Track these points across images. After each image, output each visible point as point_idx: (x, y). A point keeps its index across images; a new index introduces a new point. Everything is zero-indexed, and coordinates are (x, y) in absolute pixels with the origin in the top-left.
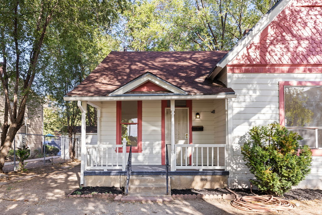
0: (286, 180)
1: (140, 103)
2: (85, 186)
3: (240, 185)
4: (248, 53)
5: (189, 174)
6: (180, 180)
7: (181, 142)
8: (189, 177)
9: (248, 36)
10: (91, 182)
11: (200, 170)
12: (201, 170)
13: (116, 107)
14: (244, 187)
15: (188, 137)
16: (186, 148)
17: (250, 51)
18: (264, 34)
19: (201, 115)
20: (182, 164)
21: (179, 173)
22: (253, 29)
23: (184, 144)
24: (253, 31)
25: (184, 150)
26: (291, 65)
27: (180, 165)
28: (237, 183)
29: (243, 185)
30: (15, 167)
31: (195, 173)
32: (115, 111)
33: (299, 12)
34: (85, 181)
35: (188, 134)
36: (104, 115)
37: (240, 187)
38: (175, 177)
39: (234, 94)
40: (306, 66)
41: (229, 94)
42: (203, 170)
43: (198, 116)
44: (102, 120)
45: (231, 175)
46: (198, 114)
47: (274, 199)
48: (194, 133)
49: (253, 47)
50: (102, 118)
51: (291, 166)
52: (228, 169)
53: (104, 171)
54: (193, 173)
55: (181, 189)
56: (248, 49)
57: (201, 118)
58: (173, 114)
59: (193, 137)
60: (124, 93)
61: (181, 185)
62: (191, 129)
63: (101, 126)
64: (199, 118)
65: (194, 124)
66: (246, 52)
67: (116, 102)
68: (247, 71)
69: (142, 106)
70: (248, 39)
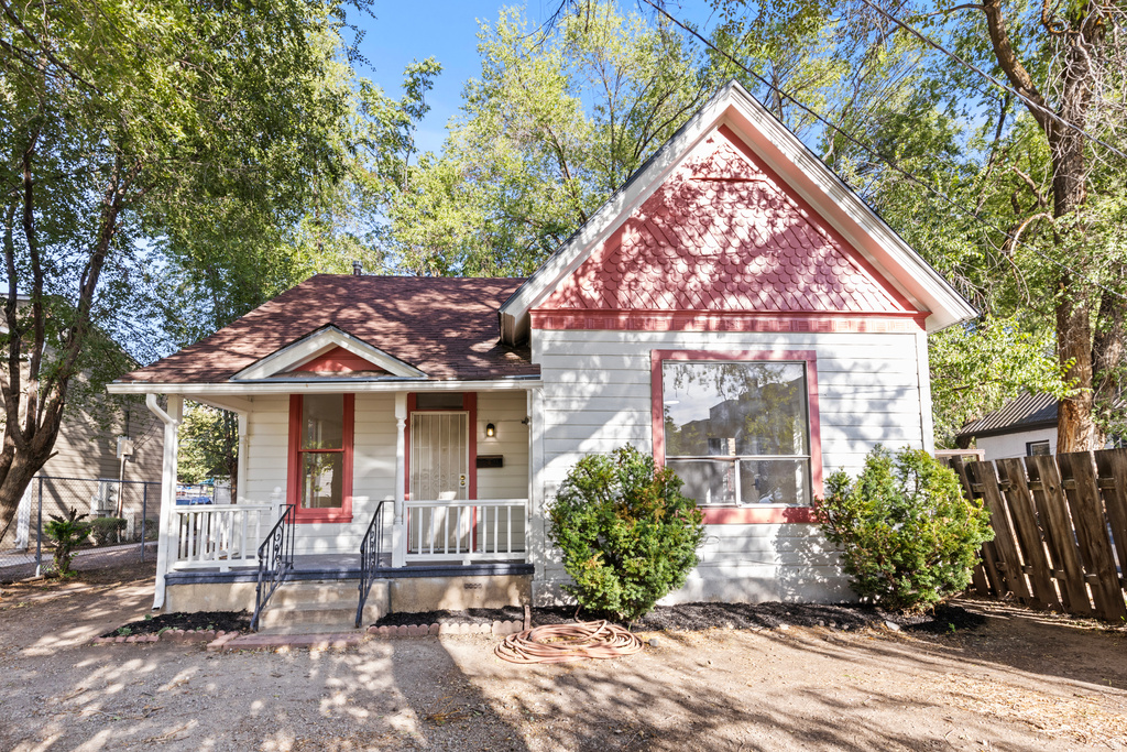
0: (633, 582)
1: (349, 399)
2: (169, 611)
3: (560, 599)
4: (578, 286)
5: (437, 573)
6: (414, 589)
7: (448, 496)
8: (437, 581)
9: (572, 246)
10: (187, 600)
11: (464, 564)
12: (467, 563)
13: (288, 410)
14: (568, 603)
15: (467, 481)
16: (459, 509)
17: (581, 280)
18: (614, 244)
19: (499, 429)
20: (446, 549)
21: (412, 571)
22: (583, 230)
23: (455, 499)
24: (583, 236)
25: (454, 514)
26: (676, 313)
27: (443, 552)
28: (551, 592)
29: (566, 597)
30: (39, 567)
31: (452, 570)
32: (287, 420)
33: (696, 193)
34: (169, 600)
35: (467, 476)
36: (257, 429)
37: (559, 603)
38: (401, 584)
39: (539, 378)
40: (708, 316)
41: (527, 378)
42: (473, 562)
43: (490, 432)
44: (253, 441)
45: (538, 574)
46: (490, 426)
47: (607, 630)
48: (481, 472)
49: (592, 274)
50: (251, 437)
51: (645, 550)
52: (532, 558)
53: (221, 571)
54: (447, 570)
55: (417, 611)
56: (576, 278)
57: (498, 435)
58: (401, 426)
59: (480, 482)
60: (272, 376)
61: (416, 601)
62: (474, 464)
63: (247, 458)
64: (493, 436)
65: (481, 451)
66: (572, 283)
67: (288, 398)
68: (579, 326)
69: (356, 408)
70: (572, 254)
